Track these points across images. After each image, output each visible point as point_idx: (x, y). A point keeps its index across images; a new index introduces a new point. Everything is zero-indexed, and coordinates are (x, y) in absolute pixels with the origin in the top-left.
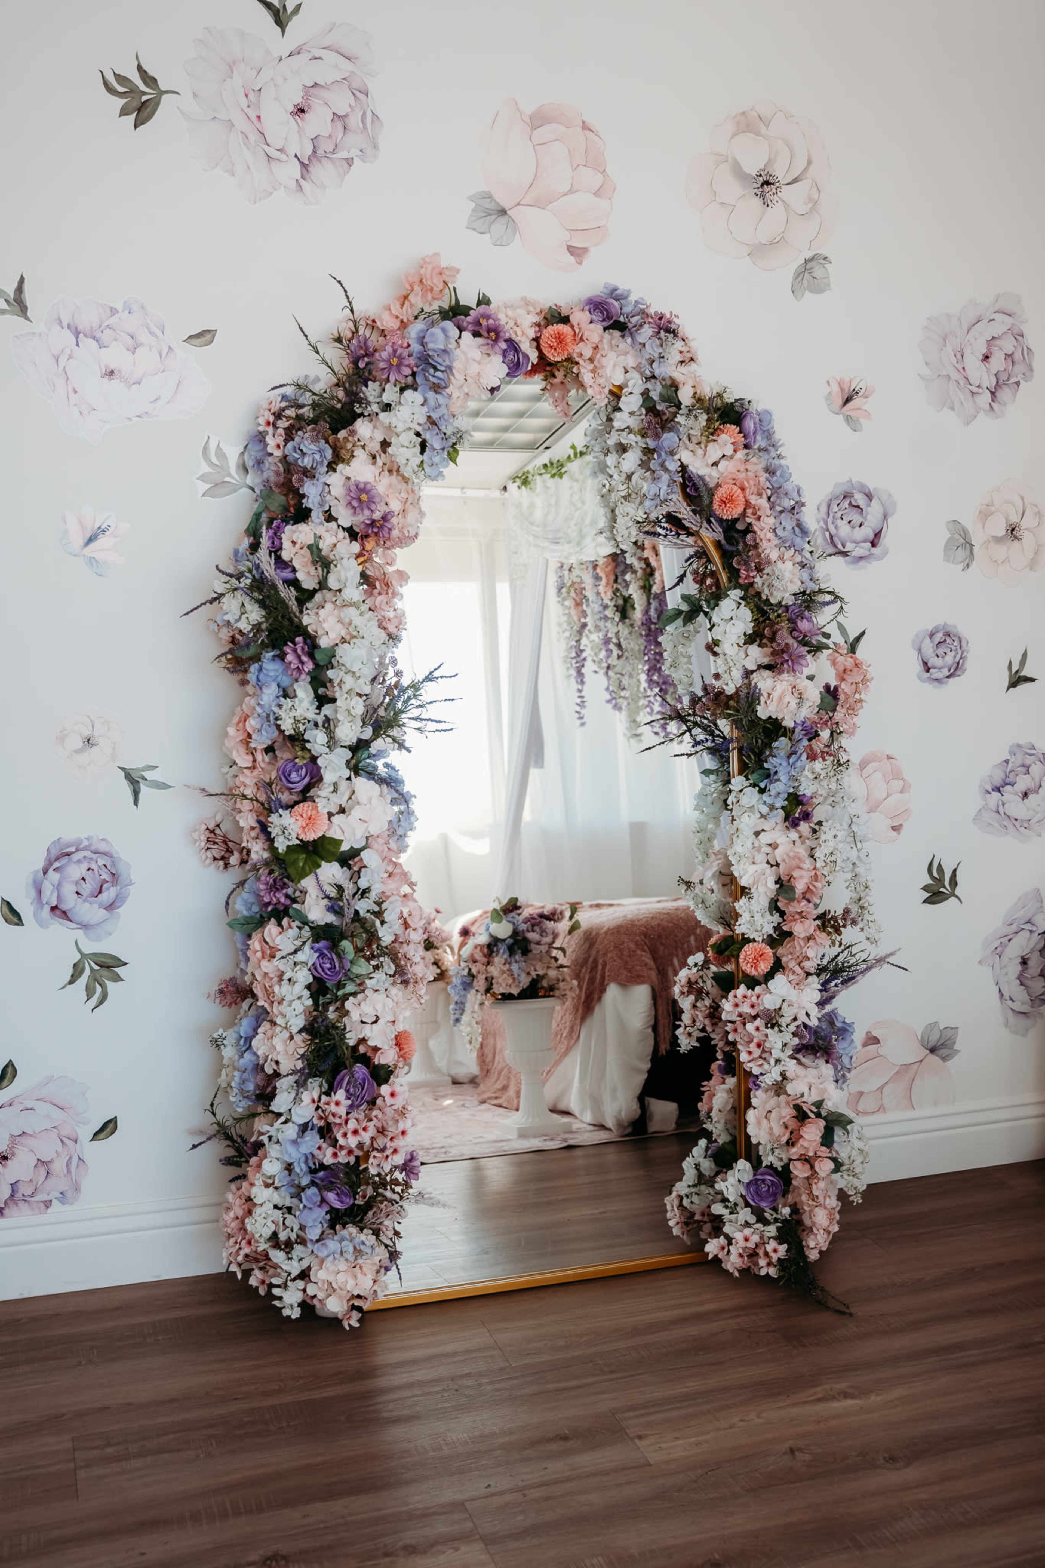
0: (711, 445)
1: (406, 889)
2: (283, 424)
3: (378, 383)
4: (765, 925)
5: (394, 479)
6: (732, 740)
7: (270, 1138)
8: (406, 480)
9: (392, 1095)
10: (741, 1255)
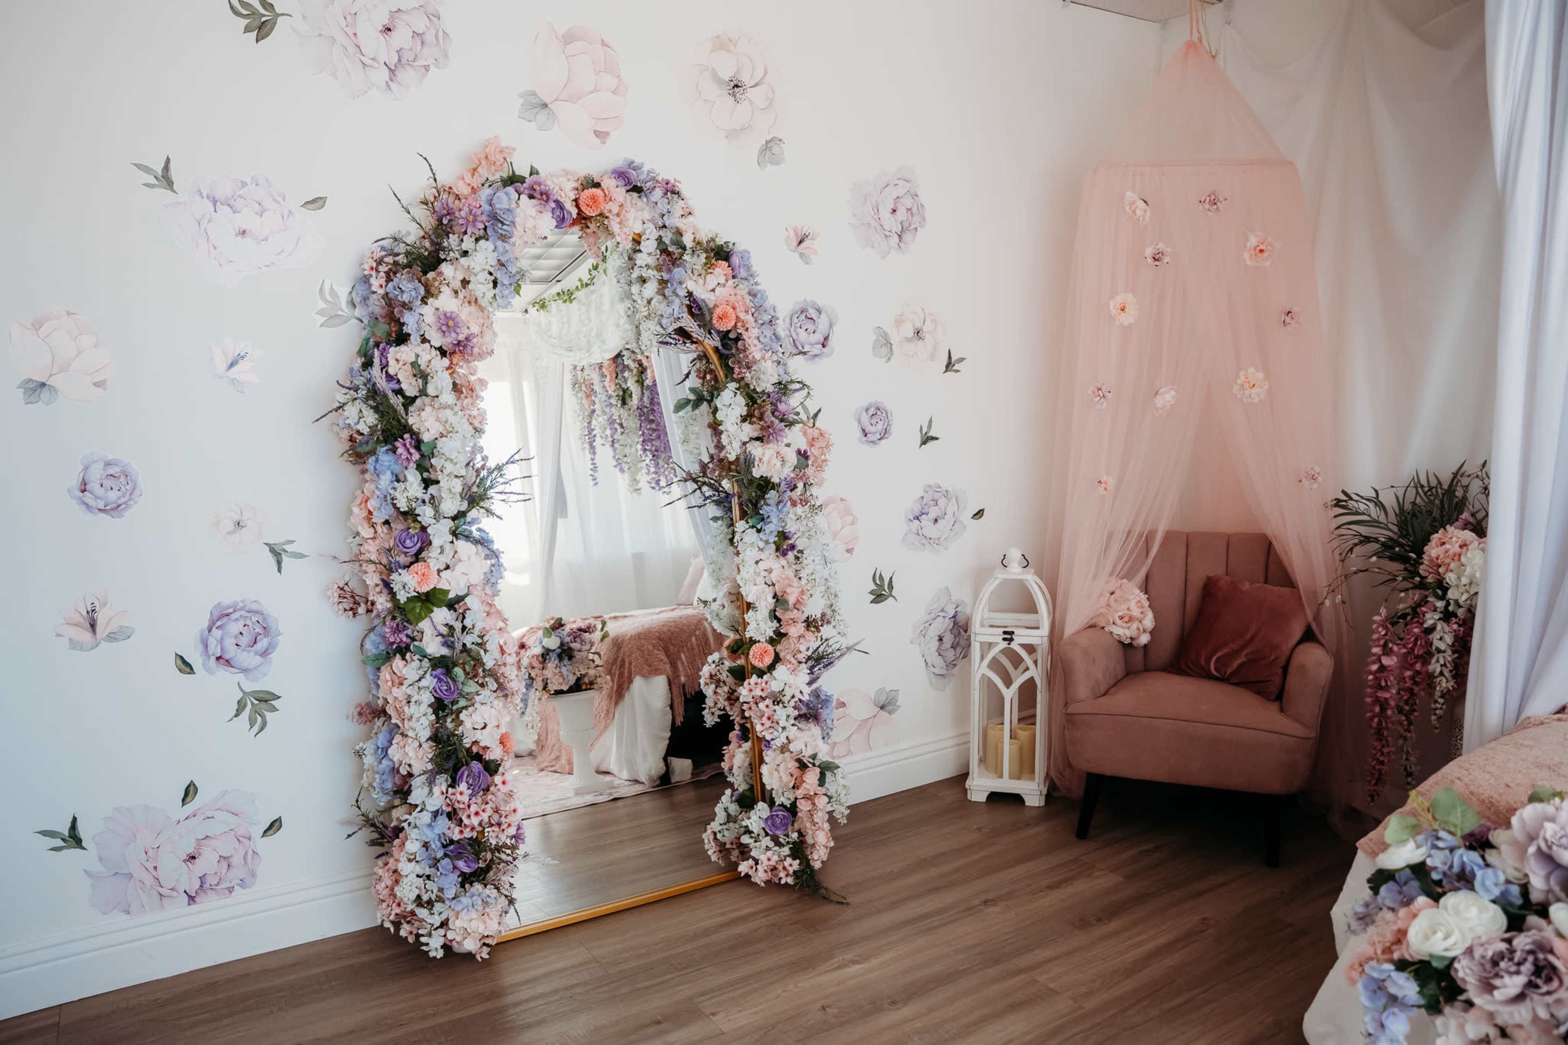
0: (709, 277)
1: (501, 624)
2: (383, 268)
3: (457, 235)
4: (768, 630)
5: (473, 308)
6: (734, 495)
7: (409, 824)
8: (482, 309)
9: (504, 783)
10: (766, 871)
